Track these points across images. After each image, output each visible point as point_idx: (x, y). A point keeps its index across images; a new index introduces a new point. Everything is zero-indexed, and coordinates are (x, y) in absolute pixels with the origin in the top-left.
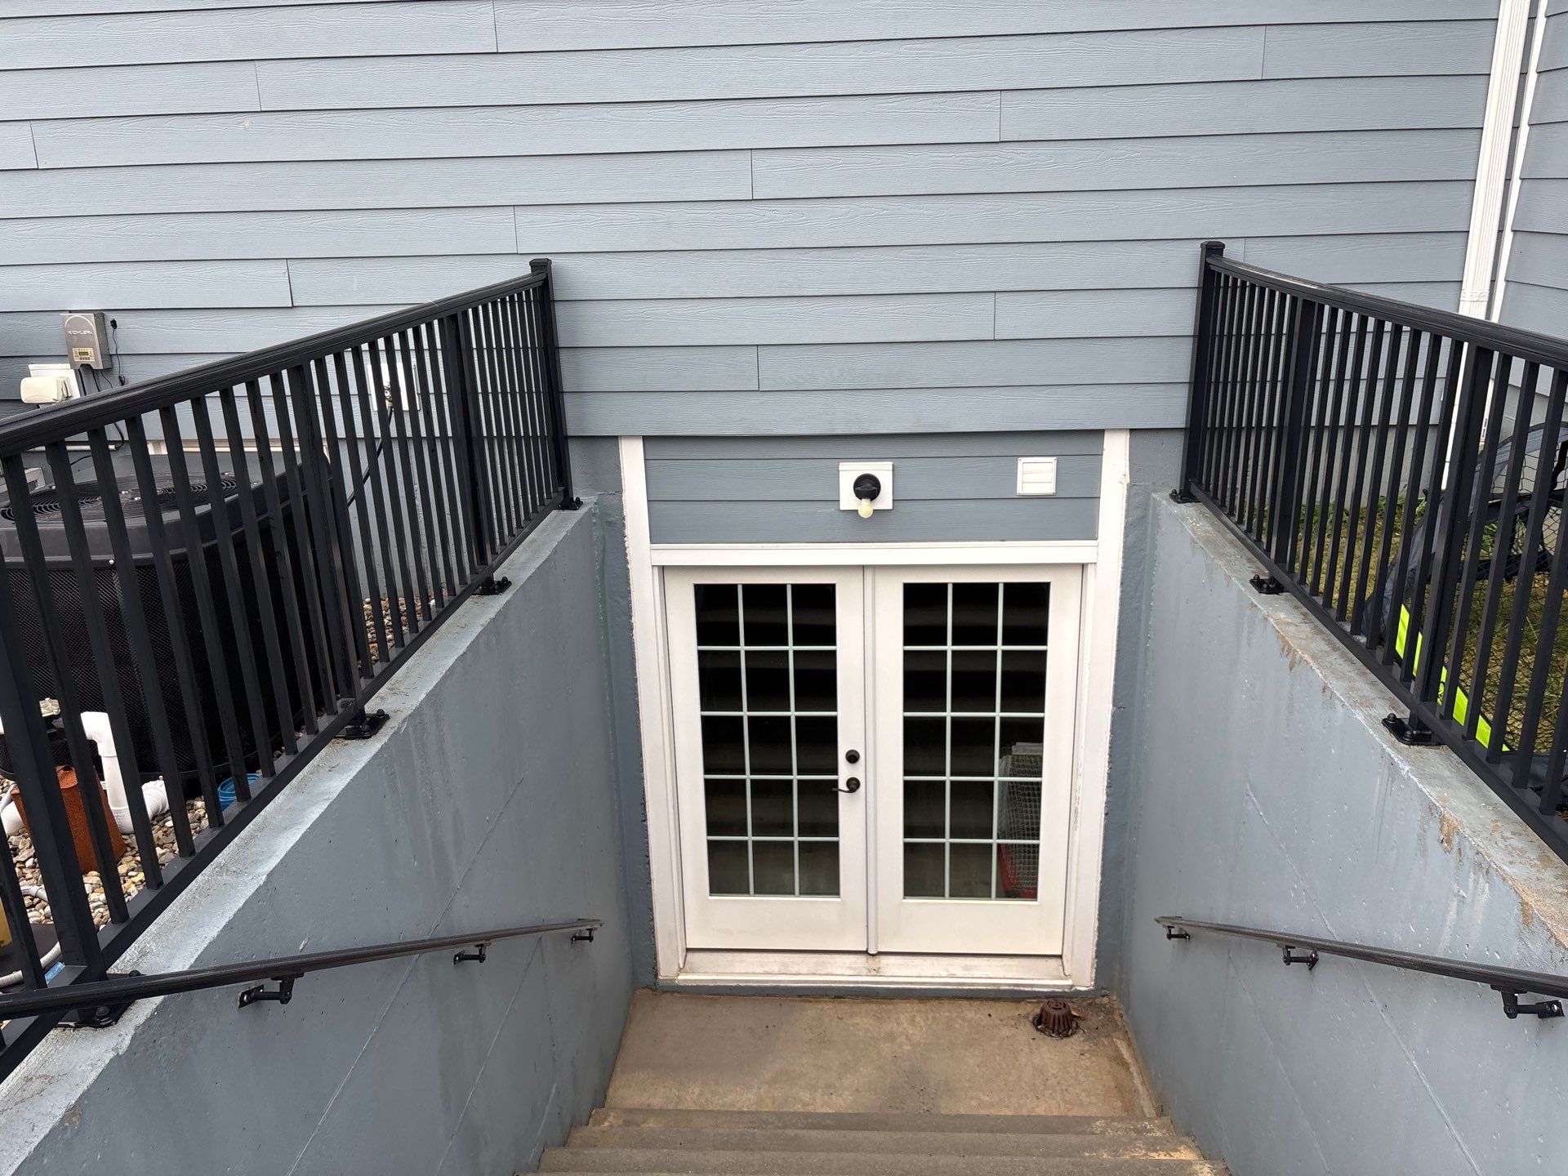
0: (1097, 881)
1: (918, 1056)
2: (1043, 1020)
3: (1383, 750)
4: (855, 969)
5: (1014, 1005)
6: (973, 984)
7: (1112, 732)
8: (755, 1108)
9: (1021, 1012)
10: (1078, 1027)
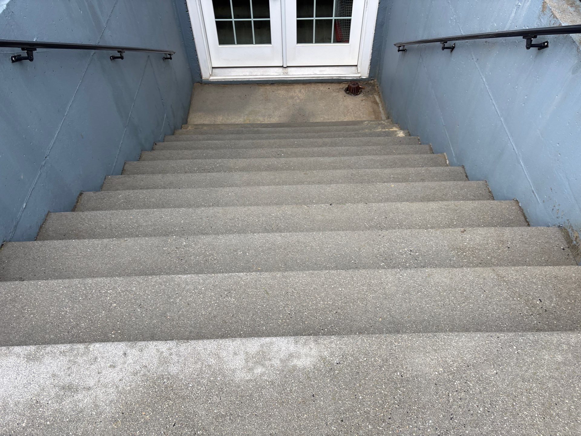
1: (302, 104)
2: (349, 89)
4: (278, 73)
5: (338, 85)
6: (323, 77)
8: (243, 123)
9: (341, 87)
10: (361, 91)
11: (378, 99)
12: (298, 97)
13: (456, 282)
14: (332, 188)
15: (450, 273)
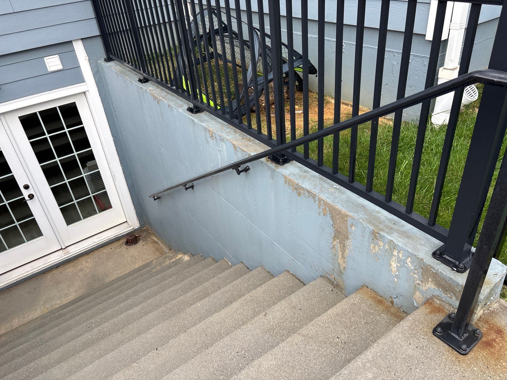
0: (129, 194)
1: (93, 271)
2: (128, 242)
3: (189, 118)
4: (60, 256)
5: (118, 242)
6: (102, 242)
7: (115, 146)
8: (41, 315)
9: (121, 243)
10: (139, 239)
11: (156, 239)
12: (87, 267)
13: (280, 359)
14: (152, 333)
15: (272, 355)
